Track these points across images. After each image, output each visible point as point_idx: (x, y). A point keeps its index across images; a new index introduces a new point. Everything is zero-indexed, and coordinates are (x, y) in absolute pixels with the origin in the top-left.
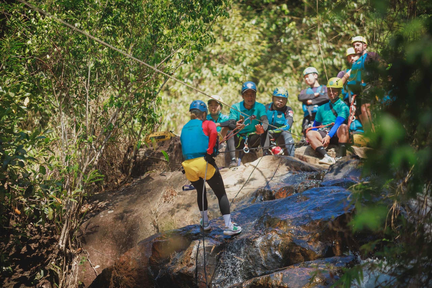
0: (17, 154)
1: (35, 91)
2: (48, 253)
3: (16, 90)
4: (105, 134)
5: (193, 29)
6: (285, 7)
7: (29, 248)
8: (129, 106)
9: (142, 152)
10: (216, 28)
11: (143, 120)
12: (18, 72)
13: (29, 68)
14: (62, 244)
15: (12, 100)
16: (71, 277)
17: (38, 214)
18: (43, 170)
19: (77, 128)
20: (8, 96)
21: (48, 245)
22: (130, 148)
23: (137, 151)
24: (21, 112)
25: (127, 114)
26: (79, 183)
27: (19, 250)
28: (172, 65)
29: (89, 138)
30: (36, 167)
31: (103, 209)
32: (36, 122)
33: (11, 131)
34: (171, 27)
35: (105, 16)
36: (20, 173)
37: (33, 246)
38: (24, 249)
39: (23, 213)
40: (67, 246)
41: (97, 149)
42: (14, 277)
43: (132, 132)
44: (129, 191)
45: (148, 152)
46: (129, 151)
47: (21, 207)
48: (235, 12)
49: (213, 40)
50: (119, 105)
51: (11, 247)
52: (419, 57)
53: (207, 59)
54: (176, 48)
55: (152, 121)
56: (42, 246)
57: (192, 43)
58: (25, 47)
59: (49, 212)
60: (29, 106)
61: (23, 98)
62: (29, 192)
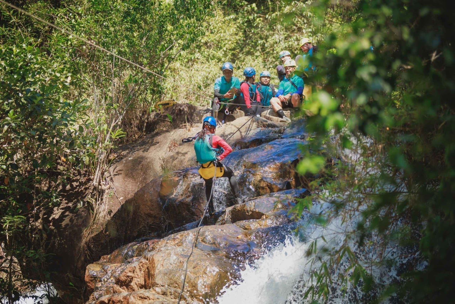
0: (62, 117)
1: (75, 72)
2: (86, 189)
3: (61, 72)
4: (126, 102)
5: (189, 26)
6: (254, 5)
7: (72, 186)
8: (143, 81)
9: (152, 116)
10: (205, 24)
11: (153, 92)
12: (63, 57)
13: (71, 55)
14: (95, 183)
15: (58, 79)
16: (103, 207)
17: (78, 161)
18: (81, 129)
19: (106, 98)
20: (55, 76)
21: (86, 183)
22: (144, 112)
23: (149, 115)
24: (65, 87)
25: (142, 88)
26: (108, 138)
27: (64, 186)
28: (174, 51)
29: (115, 105)
30: (77, 127)
31: (125, 156)
32: (76, 93)
33: (58, 101)
34: (173, 25)
35: (125, 17)
36: (65, 131)
37: (75, 184)
38: (68, 187)
39: (67, 160)
40: (99, 184)
41: (120, 114)
42: (61, 207)
43: (145, 100)
44: (144, 143)
45: (157, 115)
46: (143, 114)
47: (66, 156)
48: (219, 13)
49: (203, 34)
50: (136, 81)
51: (59, 185)
52: (347, 51)
53: (199, 47)
54: (177, 40)
55: (160, 93)
56: (81, 184)
57: (188, 36)
58: (68, 40)
59: (86, 159)
60: (72, 83)
61: (67, 77)
62: (71, 145)
